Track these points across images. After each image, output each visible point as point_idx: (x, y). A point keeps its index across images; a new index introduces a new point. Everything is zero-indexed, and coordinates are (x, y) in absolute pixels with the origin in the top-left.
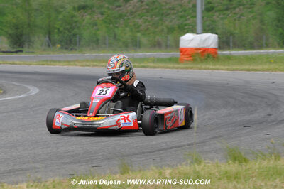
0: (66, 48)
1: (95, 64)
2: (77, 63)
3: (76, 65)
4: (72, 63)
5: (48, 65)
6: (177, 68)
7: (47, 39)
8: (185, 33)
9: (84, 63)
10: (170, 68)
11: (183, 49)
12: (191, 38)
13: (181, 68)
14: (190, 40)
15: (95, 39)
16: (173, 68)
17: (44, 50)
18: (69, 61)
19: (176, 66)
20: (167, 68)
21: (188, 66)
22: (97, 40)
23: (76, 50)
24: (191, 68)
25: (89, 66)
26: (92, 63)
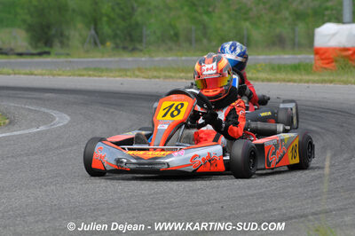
0: (125, 48)
1: (168, 74)
2: (137, 73)
3: (137, 77)
4: (128, 73)
5: (90, 76)
6: (308, 82)
7: (93, 32)
8: (324, 23)
9: (150, 74)
10: (295, 81)
11: (320, 49)
12: (332, 32)
13: (314, 82)
14: (330, 35)
15: (172, 33)
16: (301, 81)
17: (87, 51)
18: (126, 70)
19: (306, 77)
20: (289, 81)
21: (326, 78)
22: (176, 35)
23: (141, 51)
24: (331, 82)
25: (159, 78)
26: (163, 74)
